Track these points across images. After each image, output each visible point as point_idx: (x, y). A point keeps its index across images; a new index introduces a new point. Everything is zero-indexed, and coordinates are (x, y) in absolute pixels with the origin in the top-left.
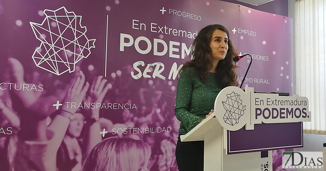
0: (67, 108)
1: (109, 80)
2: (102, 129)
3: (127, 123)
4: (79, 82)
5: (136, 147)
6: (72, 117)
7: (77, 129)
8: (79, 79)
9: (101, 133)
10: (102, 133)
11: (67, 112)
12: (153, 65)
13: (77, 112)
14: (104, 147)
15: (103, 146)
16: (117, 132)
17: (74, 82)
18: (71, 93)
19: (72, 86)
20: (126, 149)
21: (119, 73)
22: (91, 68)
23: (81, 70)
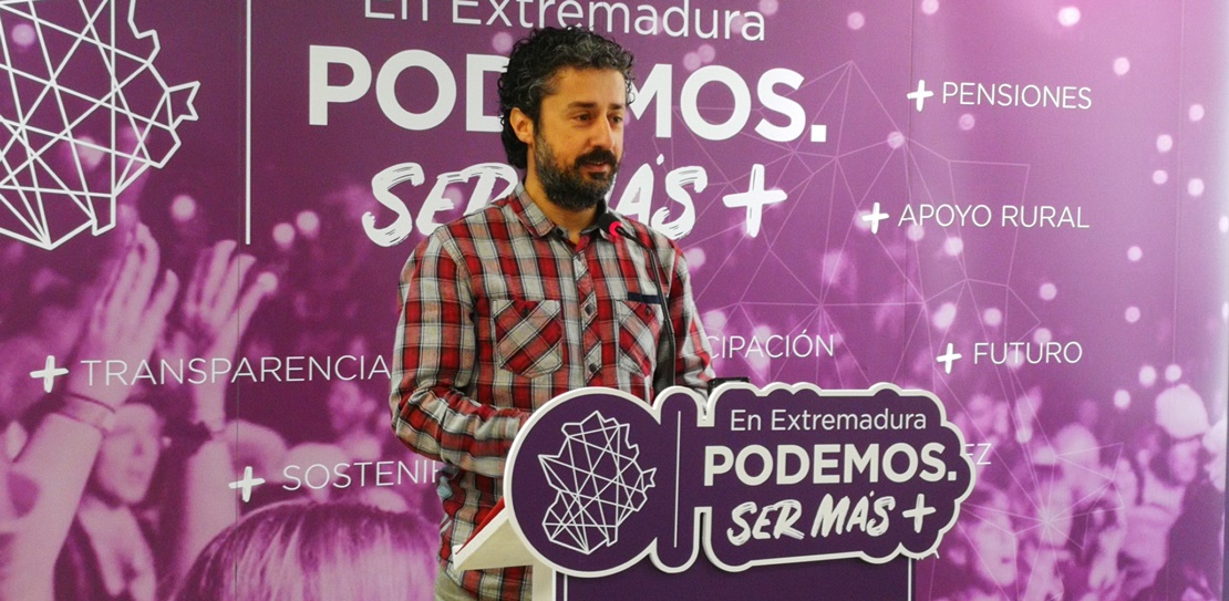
0: (88, 382)
1: (265, 253)
2: (238, 468)
3: (347, 441)
4: (137, 273)
5: (389, 544)
6: (110, 422)
7: (131, 472)
8: (133, 258)
9: (233, 485)
10: (240, 484)
11: (87, 399)
12: (464, 175)
13: (130, 400)
14: (250, 545)
15: (242, 542)
16: (303, 481)
17: (113, 277)
18: (103, 321)
19: (107, 290)
20: (345, 551)
21: (309, 222)
22: (184, 207)
23: (145, 222)
